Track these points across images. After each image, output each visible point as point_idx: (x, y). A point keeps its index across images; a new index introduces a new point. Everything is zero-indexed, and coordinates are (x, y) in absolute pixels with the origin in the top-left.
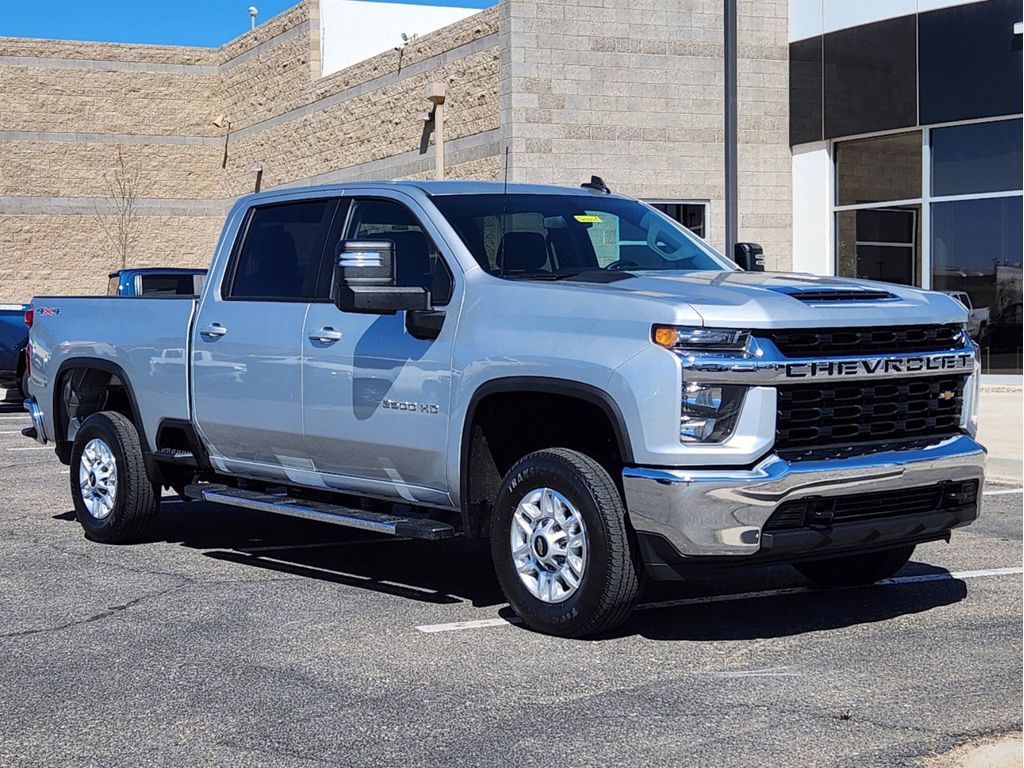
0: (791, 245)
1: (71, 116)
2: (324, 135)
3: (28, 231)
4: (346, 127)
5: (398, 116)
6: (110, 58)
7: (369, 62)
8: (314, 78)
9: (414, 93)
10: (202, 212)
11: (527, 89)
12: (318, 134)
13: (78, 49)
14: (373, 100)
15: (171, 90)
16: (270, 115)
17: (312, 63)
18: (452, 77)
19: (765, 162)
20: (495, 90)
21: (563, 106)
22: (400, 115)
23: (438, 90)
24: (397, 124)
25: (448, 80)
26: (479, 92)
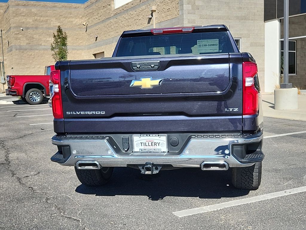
0: (264, 52)
1: (44, 23)
2: (116, 25)
3: (33, 55)
4: (123, 22)
5: (140, 17)
6: (54, 7)
7: (130, 2)
8: (113, 9)
9: (145, 10)
10: (81, 49)
11: (188, 3)
12: (114, 25)
13: (45, 4)
14: (132, 14)
15: (71, 15)
16: (99, 21)
17: (112, 5)
18: (158, 4)
19: (257, 26)
20: (173, 6)
21: (199, 9)
22: (141, 17)
23: (154, 8)
24: (140, 20)
25: (157, 5)
26: (168, 7)
